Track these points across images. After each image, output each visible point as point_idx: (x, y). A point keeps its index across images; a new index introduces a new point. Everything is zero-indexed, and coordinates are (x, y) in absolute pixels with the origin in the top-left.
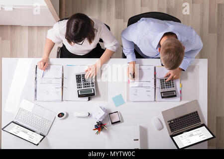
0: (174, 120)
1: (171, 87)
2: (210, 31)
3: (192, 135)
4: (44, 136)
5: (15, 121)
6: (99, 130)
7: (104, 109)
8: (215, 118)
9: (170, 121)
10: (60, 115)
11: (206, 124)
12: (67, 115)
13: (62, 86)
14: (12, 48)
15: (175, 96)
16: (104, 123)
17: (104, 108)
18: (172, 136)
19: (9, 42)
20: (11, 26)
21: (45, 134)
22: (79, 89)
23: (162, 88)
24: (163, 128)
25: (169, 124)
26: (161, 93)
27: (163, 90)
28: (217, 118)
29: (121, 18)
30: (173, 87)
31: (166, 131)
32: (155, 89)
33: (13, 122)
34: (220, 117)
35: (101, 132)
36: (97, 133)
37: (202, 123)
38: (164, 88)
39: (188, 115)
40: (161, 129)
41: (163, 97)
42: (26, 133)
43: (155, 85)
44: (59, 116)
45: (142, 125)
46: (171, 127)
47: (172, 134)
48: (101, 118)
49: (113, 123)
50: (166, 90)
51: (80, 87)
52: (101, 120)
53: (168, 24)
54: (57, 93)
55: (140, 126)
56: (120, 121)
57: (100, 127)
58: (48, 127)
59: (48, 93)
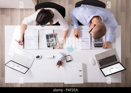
0: (102, 60)
3: (112, 68)
4: (29, 69)
5: (12, 60)
6: (59, 65)
7: (62, 54)
9: (100, 61)
10: (38, 57)
11: (121, 62)
12: (42, 57)
13: (39, 41)
14: (11, 21)
15: (102, 46)
16: (62, 61)
17: (62, 53)
18: (101, 69)
19: (10, 17)
20: (11, 9)
21: (29, 67)
24: (96, 64)
25: (99, 62)
26: (94, 44)
27: (96, 43)
28: (126, 58)
29: (71, 4)
30: (101, 41)
31: (97, 66)
32: (91, 42)
33: (11, 61)
34: (127, 58)
35: (61, 67)
36: (58, 67)
37: (118, 61)
38: (96, 42)
39: (110, 57)
40: (95, 64)
41: (95, 47)
42: (19, 67)
43: (91, 40)
44: (37, 57)
45: (84, 63)
46: (100, 64)
47: (101, 67)
48: (60, 59)
49: (67, 62)
51: (48, 42)
52: (60, 60)
54: (36, 45)
56: (71, 60)
57: (60, 63)
58: (31, 63)
59: (31, 45)
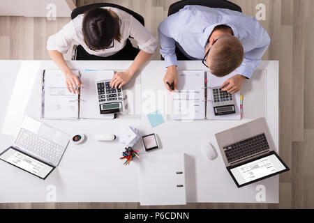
0: (232, 146)
1: (228, 100)
2: (284, 22)
3: (257, 167)
4: (54, 167)
5: (15, 146)
6: (128, 159)
7: (135, 131)
8: (291, 143)
9: (227, 147)
10: (76, 138)
11: (277, 152)
12: (86, 138)
13: (79, 98)
14: (12, 47)
15: (234, 112)
16: (135, 149)
17: (136, 129)
18: (229, 168)
19: (9, 38)
20: (11, 17)
21: (55, 164)
22: (102, 103)
23: (215, 101)
24: (217, 156)
25: (225, 151)
26: (214, 108)
27: (217, 104)
28: (294, 143)
29: (160, 6)
30: (231, 99)
31: (221, 161)
32: (206, 102)
33: (12, 147)
34: (298, 142)
35: (131, 162)
36: (126, 163)
37: (271, 150)
38: (218, 101)
39: (251, 139)
40: (214, 158)
41: (216, 114)
42: (30, 162)
43: (206, 96)
44: (74, 139)
45: (187, 153)
46: (227, 156)
47: (229, 165)
48: (131, 143)
49: (147, 150)
50: (221, 104)
51: (102, 100)
52: (131, 146)
53: (222, 13)
54: (73, 108)
55: (185, 154)
56: (157, 147)
57: (130, 154)
58: (59, 154)
59: (59, 109)
